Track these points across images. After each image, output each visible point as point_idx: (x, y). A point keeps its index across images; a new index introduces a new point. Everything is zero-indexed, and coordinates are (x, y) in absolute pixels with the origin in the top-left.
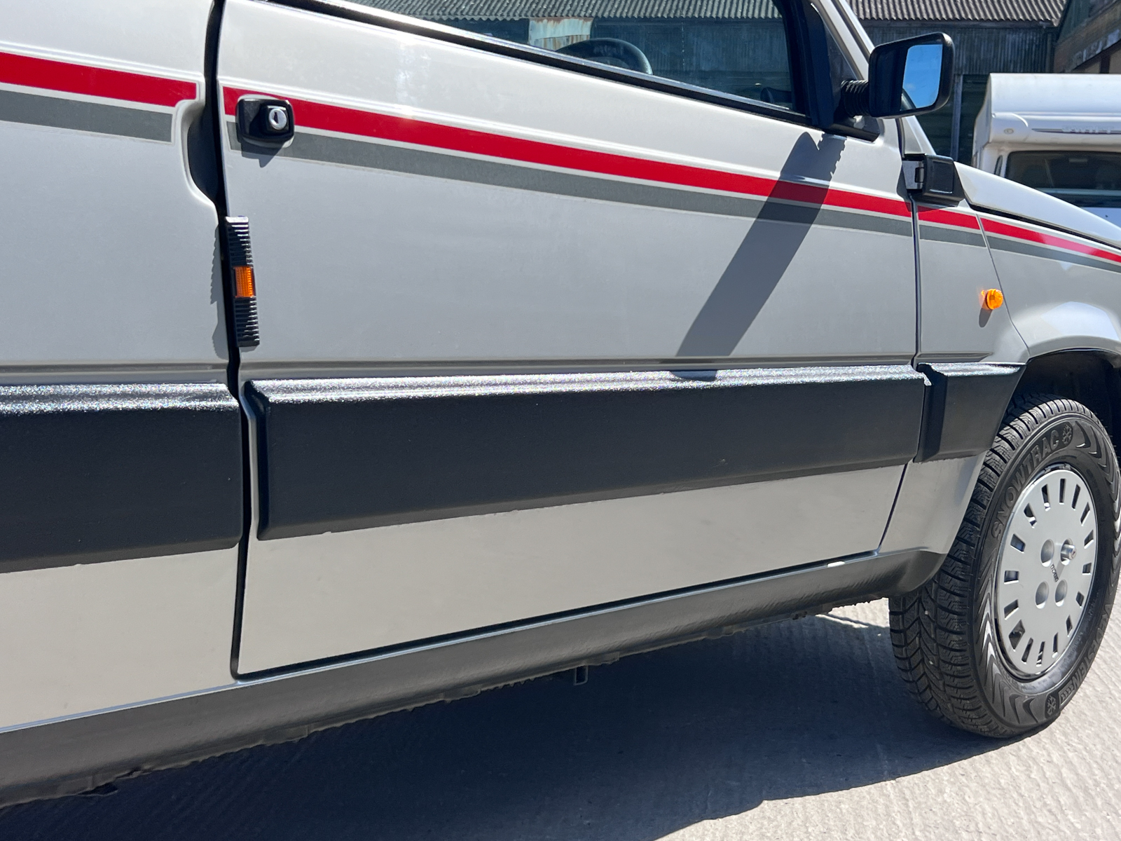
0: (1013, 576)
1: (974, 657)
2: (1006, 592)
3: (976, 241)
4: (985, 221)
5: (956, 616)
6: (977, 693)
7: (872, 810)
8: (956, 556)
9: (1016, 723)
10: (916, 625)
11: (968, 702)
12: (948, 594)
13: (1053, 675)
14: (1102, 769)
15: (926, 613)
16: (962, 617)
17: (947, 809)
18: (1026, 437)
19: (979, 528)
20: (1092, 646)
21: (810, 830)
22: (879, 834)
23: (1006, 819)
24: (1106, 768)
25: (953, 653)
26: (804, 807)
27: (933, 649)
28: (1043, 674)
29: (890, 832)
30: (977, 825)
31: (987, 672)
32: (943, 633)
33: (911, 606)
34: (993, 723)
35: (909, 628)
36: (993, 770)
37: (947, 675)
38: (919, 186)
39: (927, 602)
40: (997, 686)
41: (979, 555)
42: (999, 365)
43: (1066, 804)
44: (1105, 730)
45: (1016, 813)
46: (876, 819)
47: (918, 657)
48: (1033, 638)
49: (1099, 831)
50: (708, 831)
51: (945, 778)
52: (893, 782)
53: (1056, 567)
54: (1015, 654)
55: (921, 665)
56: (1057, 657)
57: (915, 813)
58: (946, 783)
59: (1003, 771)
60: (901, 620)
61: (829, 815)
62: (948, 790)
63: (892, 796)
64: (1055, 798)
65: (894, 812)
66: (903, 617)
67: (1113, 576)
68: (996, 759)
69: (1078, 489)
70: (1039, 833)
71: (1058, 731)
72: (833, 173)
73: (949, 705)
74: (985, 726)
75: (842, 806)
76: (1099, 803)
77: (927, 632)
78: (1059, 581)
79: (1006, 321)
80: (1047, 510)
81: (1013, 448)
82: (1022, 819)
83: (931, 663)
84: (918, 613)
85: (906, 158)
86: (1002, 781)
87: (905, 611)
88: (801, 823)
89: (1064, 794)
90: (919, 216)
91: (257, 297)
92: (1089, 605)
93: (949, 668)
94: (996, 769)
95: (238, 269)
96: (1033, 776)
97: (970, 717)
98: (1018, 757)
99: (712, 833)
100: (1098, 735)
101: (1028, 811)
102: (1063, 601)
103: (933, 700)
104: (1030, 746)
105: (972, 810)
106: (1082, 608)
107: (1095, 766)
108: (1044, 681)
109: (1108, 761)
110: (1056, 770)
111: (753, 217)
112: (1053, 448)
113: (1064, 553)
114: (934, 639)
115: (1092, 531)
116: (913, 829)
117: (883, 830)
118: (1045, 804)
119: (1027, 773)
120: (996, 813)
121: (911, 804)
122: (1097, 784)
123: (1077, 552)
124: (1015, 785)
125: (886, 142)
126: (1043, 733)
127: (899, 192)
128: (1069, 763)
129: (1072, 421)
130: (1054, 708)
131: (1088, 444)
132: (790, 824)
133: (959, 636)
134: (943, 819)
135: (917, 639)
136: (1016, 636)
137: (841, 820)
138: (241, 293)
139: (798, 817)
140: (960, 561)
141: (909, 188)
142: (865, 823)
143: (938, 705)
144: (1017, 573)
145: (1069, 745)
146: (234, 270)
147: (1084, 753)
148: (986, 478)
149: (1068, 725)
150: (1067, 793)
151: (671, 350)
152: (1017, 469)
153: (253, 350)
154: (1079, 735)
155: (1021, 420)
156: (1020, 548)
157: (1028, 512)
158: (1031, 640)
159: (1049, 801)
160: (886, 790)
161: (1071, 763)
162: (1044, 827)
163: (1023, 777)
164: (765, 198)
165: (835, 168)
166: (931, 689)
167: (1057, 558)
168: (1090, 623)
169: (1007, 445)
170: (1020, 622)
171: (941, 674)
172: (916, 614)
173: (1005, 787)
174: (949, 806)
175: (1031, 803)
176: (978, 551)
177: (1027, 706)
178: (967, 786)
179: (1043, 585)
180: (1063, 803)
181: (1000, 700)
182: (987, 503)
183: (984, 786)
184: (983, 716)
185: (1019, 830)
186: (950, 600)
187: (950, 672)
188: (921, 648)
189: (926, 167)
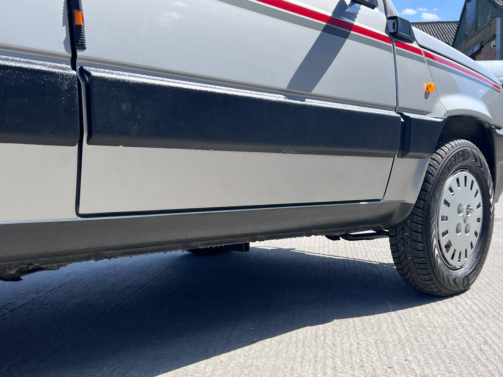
0: (445, 218)
1: (429, 253)
2: (443, 226)
3: (422, 60)
4: (425, 52)
5: (420, 234)
6: (431, 272)
7: (385, 321)
8: (418, 206)
9: (450, 288)
10: (402, 241)
11: (427, 276)
12: (416, 224)
13: (466, 268)
14: (491, 306)
15: (406, 234)
16: (422, 235)
17: (420, 320)
18: (448, 154)
19: (429, 193)
20: (483, 256)
21: (356, 328)
22: (389, 329)
23: (447, 323)
24: (493, 305)
25: (419, 252)
26: (353, 321)
27: (410, 251)
28: (461, 267)
29: (394, 328)
30: (434, 325)
31: (435, 262)
32: (415, 243)
33: (399, 232)
34: (439, 287)
35: (398, 242)
36: (440, 307)
37: (417, 263)
38: (395, 31)
39: (406, 229)
40: (440, 269)
41: (430, 206)
42: (435, 117)
43: (475, 317)
44: (491, 293)
45: (452, 321)
46: (387, 324)
47: (403, 256)
48: (456, 249)
49: (491, 325)
50: (309, 330)
51: (418, 310)
52: (394, 312)
53: (464, 217)
54: (448, 256)
55: (405, 260)
56: (467, 260)
57: (405, 322)
58: (419, 312)
59: (445, 308)
60: (395, 239)
61: (365, 323)
62: (420, 314)
63: (394, 317)
64: (470, 315)
65: (395, 322)
66: (396, 238)
67: (491, 224)
68: (442, 303)
69: (473, 182)
70: (463, 327)
71: (469, 294)
72: (356, 19)
73: (419, 279)
74: (436, 289)
75: (371, 320)
76: (490, 316)
77: (407, 243)
78: (466, 224)
79: (436, 99)
80: (459, 189)
81: (443, 158)
82: (455, 322)
83: (409, 258)
84: (403, 235)
85: (389, 18)
86: (445, 311)
87: (397, 235)
88: (352, 326)
89: (474, 314)
90: (396, 44)
91: (85, 26)
92: (480, 238)
93: (418, 260)
94: (442, 307)
96: (459, 308)
97: (429, 284)
98: (452, 303)
99: (311, 331)
100: (488, 295)
101: (457, 320)
102: (468, 233)
103: (411, 277)
104: (457, 299)
105: (432, 320)
106: (477, 238)
107: (487, 304)
108: (462, 271)
109: (493, 303)
110: (469, 306)
111: (320, 31)
112: (461, 160)
113: (468, 210)
114: (410, 246)
115: (480, 203)
116: (404, 327)
117: (390, 328)
118: (465, 317)
119: (456, 308)
120: (443, 321)
121: (403, 319)
122: (488, 310)
123: (474, 210)
124: (451, 312)
125: (379, 10)
126: (462, 295)
127: (386, 32)
128: (475, 304)
129: (469, 149)
130: (467, 283)
131: (476, 161)
132: (347, 327)
133: (422, 244)
134: (418, 324)
135: (402, 247)
136: (448, 246)
137: (371, 325)
138: (77, 22)
139: (351, 324)
140: (421, 209)
141: (390, 32)
142: (382, 326)
143: (414, 280)
144: (447, 217)
145: (474, 298)
146: (74, 12)
147: (482, 301)
148: (431, 171)
149: (474, 292)
150: (475, 314)
151: (284, 85)
152: (445, 167)
153: (83, 51)
154: (479, 295)
155: (446, 146)
156: (448, 206)
157: (451, 190)
158: (455, 250)
159: (467, 316)
160: (391, 314)
161: (476, 304)
162: (465, 325)
163: (455, 309)
164: (325, 24)
165: (357, 17)
166: (410, 272)
167: (464, 213)
168: (481, 246)
169: (440, 157)
170: (449, 240)
171: (414, 263)
172: (401, 235)
173: (446, 312)
174: (421, 319)
175: (459, 317)
176: (429, 204)
177: (454, 280)
178: (429, 313)
179: (459, 224)
180: (473, 317)
181: (442, 275)
182: (432, 182)
183: (437, 313)
184: (434, 284)
185: (454, 326)
186: (417, 227)
187: (419, 262)
188: (404, 251)
189: (397, 22)
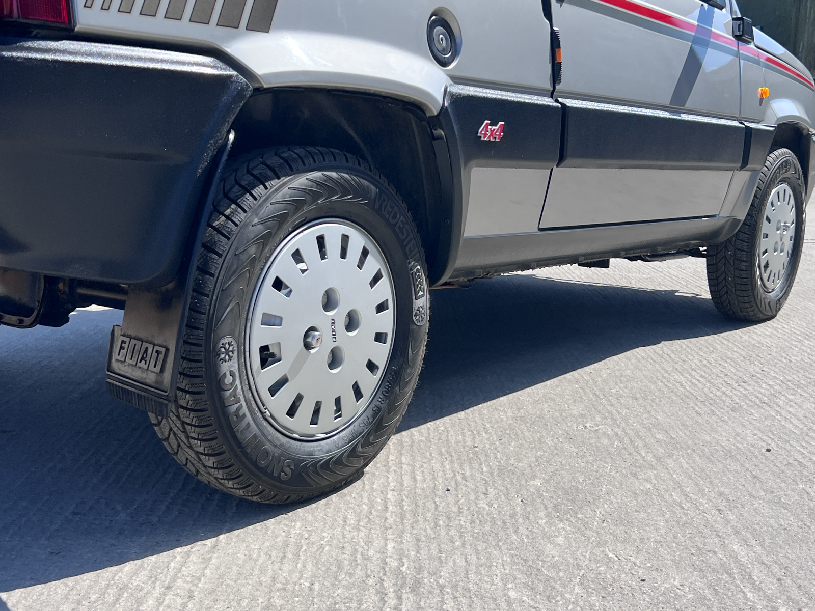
0: (766, 236)
1: (752, 274)
2: (764, 243)
5: (745, 253)
6: (751, 294)
7: (714, 343)
8: (745, 223)
9: (765, 312)
11: (747, 298)
12: (741, 242)
15: (729, 253)
18: (774, 165)
19: (755, 208)
20: (792, 279)
21: (691, 348)
23: (778, 343)
25: (742, 272)
27: (732, 271)
28: (774, 290)
31: (756, 283)
33: (721, 251)
34: (755, 311)
35: (719, 262)
36: (759, 330)
37: (738, 284)
38: (739, 32)
39: (730, 247)
40: (759, 291)
41: (755, 223)
42: (767, 126)
45: (781, 342)
46: (719, 345)
47: (723, 277)
51: (739, 334)
53: (781, 234)
54: (765, 276)
55: (724, 281)
57: (735, 343)
59: (764, 331)
60: (714, 258)
61: (697, 344)
62: (745, 336)
64: (795, 337)
65: (725, 343)
66: (716, 256)
71: (780, 319)
72: (713, 24)
73: (736, 302)
74: (751, 313)
77: (729, 263)
79: (769, 104)
80: (779, 204)
81: (769, 170)
82: (785, 343)
83: (730, 279)
84: (725, 254)
85: (734, 19)
87: (717, 253)
91: (562, 63)
92: (791, 257)
93: (739, 280)
95: (557, 50)
96: (779, 331)
97: (746, 307)
98: (768, 327)
102: (783, 253)
103: (728, 299)
104: (771, 323)
105: (760, 341)
106: (788, 259)
107: (805, 328)
110: (789, 330)
111: (690, 42)
112: (784, 172)
113: (785, 227)
115: (794, 219)
116: (738, 347)
117: (725, 348)
118: (792, 339)
119: (776, 331)
120: (772, 342)
121: (730, 340)
123: (789, 227)
124: (774, 334)
125: (726, 10)
126: (774, 320)
127: (732, 35)
128: (793, 328)
130: (779, 307)
131: (795, 172)
133: (745, 263)
135: (723, 267)
136: (766, 266)
137: (703, 345)
138: (558, 60)
140: (747, 225)
141: (736, 34)
142: (715, 346)
143: (729, 303)
146: (555, 50)
152: (771, 180)
153: (559, 85)
154: (792, 320)
156: (769, 222)
158: (771, 271)
160: (716, 337)
161: (795, 328)
164: (694, 33)
165: (713, 22)
166: (727, 294)
167: (782, 229)
168: (791, 267)
169: (766, 168)
171: (735, 284)
172: (723, 254)
173: (769, 335)
174: (749, 341)
175: (785, 339)
176: (755, 221)
179: (776, 243)
180: (799, 338)
181: (760, 297)
182: (759, 197)
183: (759, 335)
184: (752, 307)
185: (787, 346)
186: (742, 245)
187: (740, 283)
188: (725, 271)
189: (743, 24)
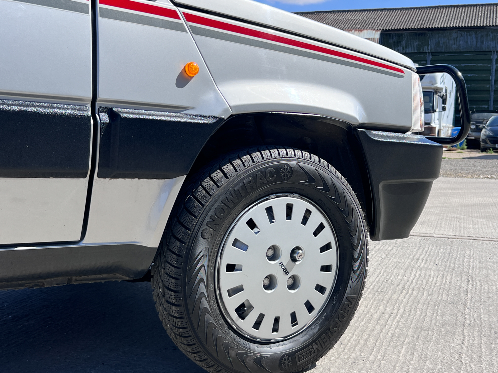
3: (180, 28)
5: (173, 293)
9: (248, 372)
10: (158, 299)
12: (169, 277)
13: (295, 341)
20: (335, 323)
25: (175, 319)
31: (207, 335)
32: (169, 305)
33: (155, 286)
40: (219, 345)
41: (191, 250)
53: (285, 264)
54: (245, 324)
56: (297, 329)
69: (308, 212)
78: (290, 275)
81: (227, 179)
83: (169, 326)
87: (154, 289)
93: (177, 330)
106: (324, 296)
108: (285, 344)
112: (272, 181)
114: (166, 309)
115: (330, 243)
129: (293, 164)
131: (312, 181)
135: (161, 308)
140: (175, 254)
144: (240, 266)
148: (200, 197)
152: (228, 192)
155: (241, 159)
157: (251, 225)
167: (285, 257)
169: (222, 176)
170: (247, 301)
172: (157, 291)
176: (189, 248)
177: (258, 360)
179: (271, 276)
182: (199, 214)
186: (169, 281)
